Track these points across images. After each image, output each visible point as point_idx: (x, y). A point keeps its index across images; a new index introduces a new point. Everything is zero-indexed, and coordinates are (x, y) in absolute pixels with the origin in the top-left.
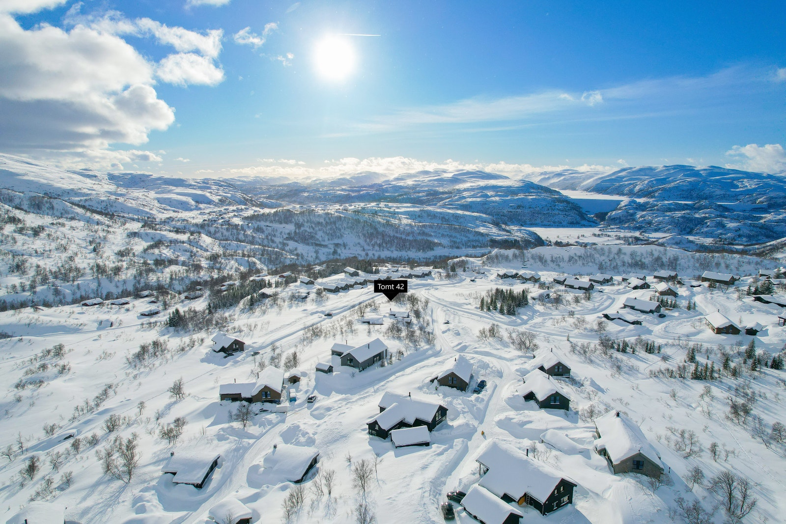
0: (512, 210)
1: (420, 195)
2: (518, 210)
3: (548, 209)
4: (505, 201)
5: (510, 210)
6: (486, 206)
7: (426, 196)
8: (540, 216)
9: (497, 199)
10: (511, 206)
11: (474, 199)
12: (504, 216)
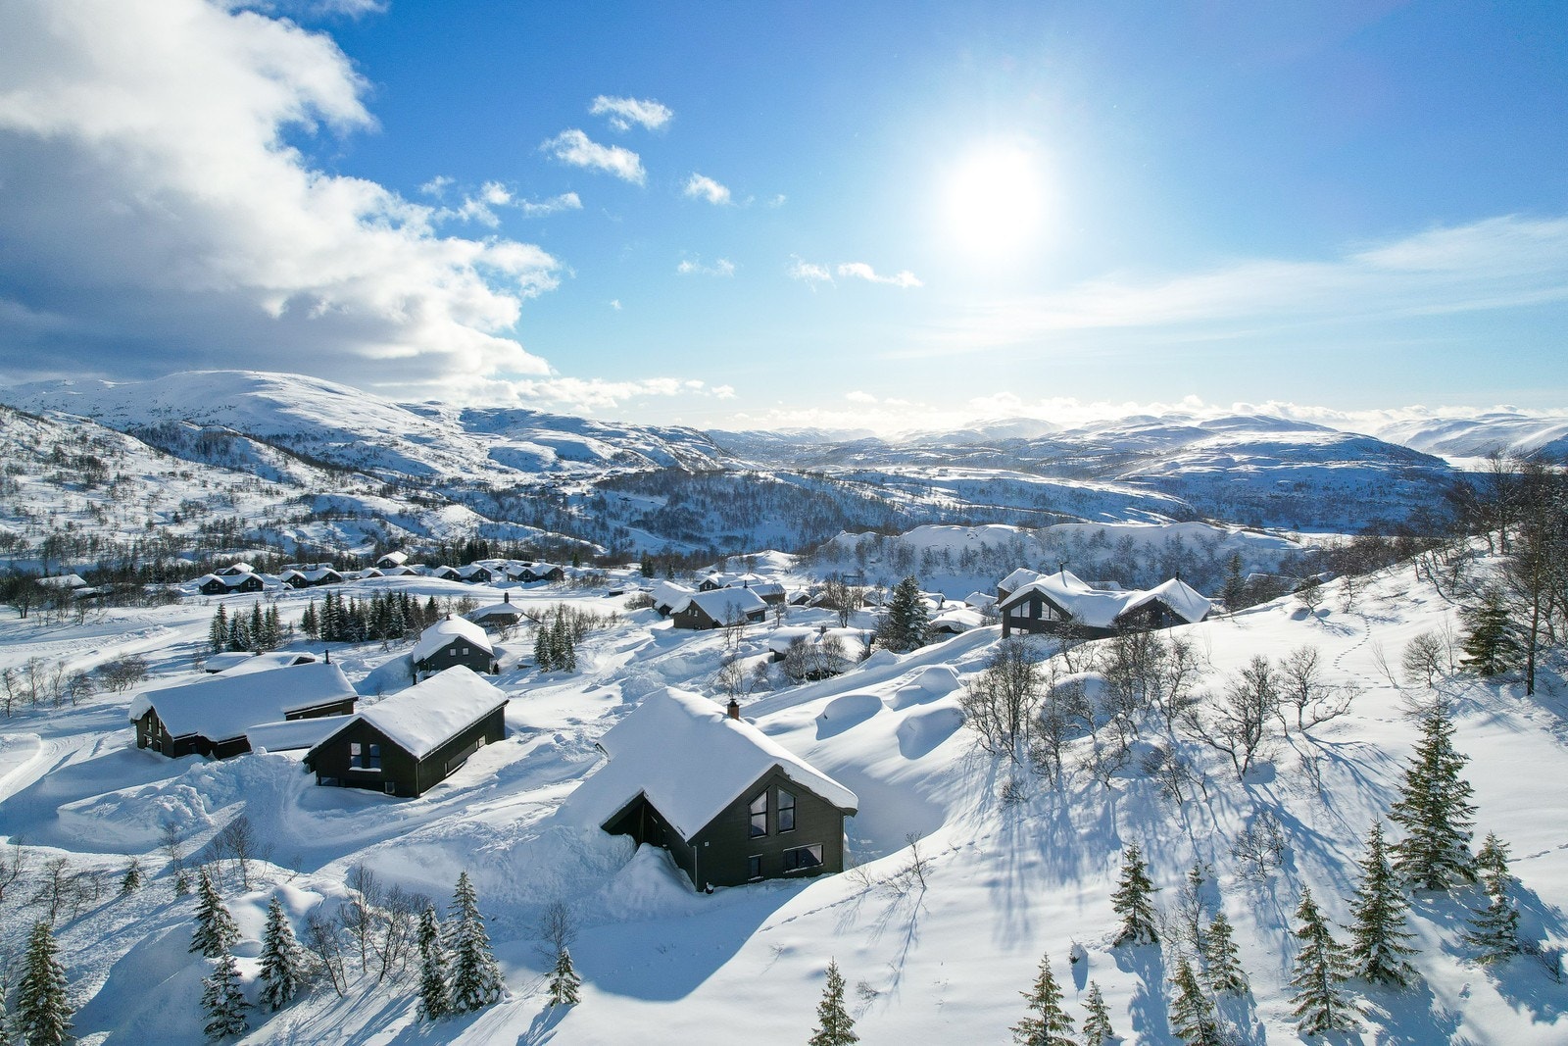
0: (1281, 494)
1: (1090, 460)
2: (1295, 494)
3: (1373, 494)
4: (1268, 474)
5: (1276, 493)
6: (1221, 484)
7: (1101, 463)
8: (1348, 507)
9: (1251, 468)
10: (1280, 485)
11: (1198, 468)
12: (1258, 505)
